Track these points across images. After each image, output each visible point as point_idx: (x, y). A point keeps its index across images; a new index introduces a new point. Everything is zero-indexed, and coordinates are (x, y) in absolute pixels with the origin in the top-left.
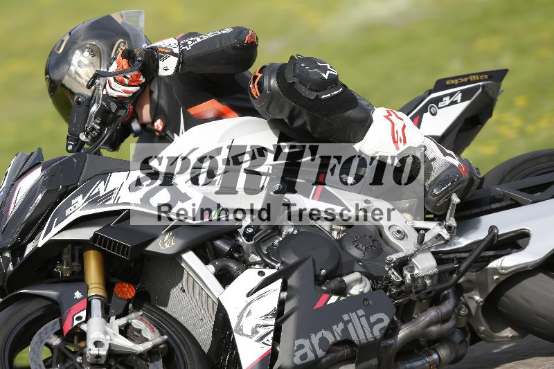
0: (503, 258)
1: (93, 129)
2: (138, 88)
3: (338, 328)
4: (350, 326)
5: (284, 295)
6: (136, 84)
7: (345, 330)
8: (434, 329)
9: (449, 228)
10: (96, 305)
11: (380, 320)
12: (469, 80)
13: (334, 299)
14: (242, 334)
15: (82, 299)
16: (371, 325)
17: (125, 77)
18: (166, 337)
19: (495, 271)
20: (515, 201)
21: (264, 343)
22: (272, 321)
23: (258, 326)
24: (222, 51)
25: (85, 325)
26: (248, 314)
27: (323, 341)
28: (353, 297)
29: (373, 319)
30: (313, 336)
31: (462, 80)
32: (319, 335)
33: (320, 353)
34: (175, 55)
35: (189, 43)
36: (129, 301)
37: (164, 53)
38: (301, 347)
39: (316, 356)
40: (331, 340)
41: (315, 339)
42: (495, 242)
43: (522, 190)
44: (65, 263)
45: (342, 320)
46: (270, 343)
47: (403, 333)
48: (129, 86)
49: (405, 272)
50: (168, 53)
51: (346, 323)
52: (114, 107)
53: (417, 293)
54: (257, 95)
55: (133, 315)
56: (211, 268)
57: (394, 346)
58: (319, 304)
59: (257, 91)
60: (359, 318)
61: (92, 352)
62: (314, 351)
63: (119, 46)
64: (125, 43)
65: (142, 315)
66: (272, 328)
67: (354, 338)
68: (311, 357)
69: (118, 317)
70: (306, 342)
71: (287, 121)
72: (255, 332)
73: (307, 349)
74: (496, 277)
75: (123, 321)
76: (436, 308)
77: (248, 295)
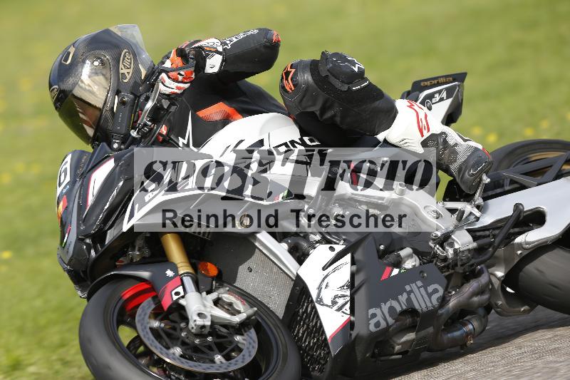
0: (526, 234)
1: (145, 125)
2: (189, 84)
3: (403, 298)
4: (412, 296)
5: (354, 268)
6: (188, 80)
7: (409, 300)
8: (475, 299)
9: (478, 207)
10: (188, 281)
11: (436, 291)
12: (438, 82)
13: (396, 271)
14: (323, 305)
15: (174, 277)
16: (430, 295)
17: (179, 74)
18: (256, 309)
19: (520, 246)
20: (521, 184)
21: (343, 312)
22: (348, 293)
23: (336, 297)
24: (256, 49)
25: (184, 299)
26: (327, 286)
27: (391, 309)
28: (407, 270)
29: (430, 289)
30: (383, 305)
31: (433, 82)
32: (388, 304)
33: (391, 321)
34: (219, 53)
35: (228, 42)
36: (213, 278)
37: (210, 51)
38: (374, 315)
39: (387, 323)
40: (399, 309)
41: (385, 307)
42: (521, 218)
43: (526, 174)
44: (137, 248)
45: (405, 291)
46: (348, 312)
47: (452, 303)
48: (182, 82)
49: (447, 248)
50: (213, 52)
51: (409, 293)
52: (165, 104)
53: (462, 265)
54: (291, 89)
55: (222, 290)
56: (285, 246)
57: (444, 316)
58: (385, 277)
59: (292, 85)
60: (419, 288)
61: (198, 323)
62: (385, 319)
63: (125, 56)
64: (129, 53)
65: (228, 291)
66: (348, 298)
67: (417, 307)
68: (383, 324)
69: (208, 293)
70: (377, 311)
71: (318, 113)
72: (334, 303)
73: (379, 318)
74: (519, 252)
75: (214, 296)
76: (477, 280)
77: (324, 269)
